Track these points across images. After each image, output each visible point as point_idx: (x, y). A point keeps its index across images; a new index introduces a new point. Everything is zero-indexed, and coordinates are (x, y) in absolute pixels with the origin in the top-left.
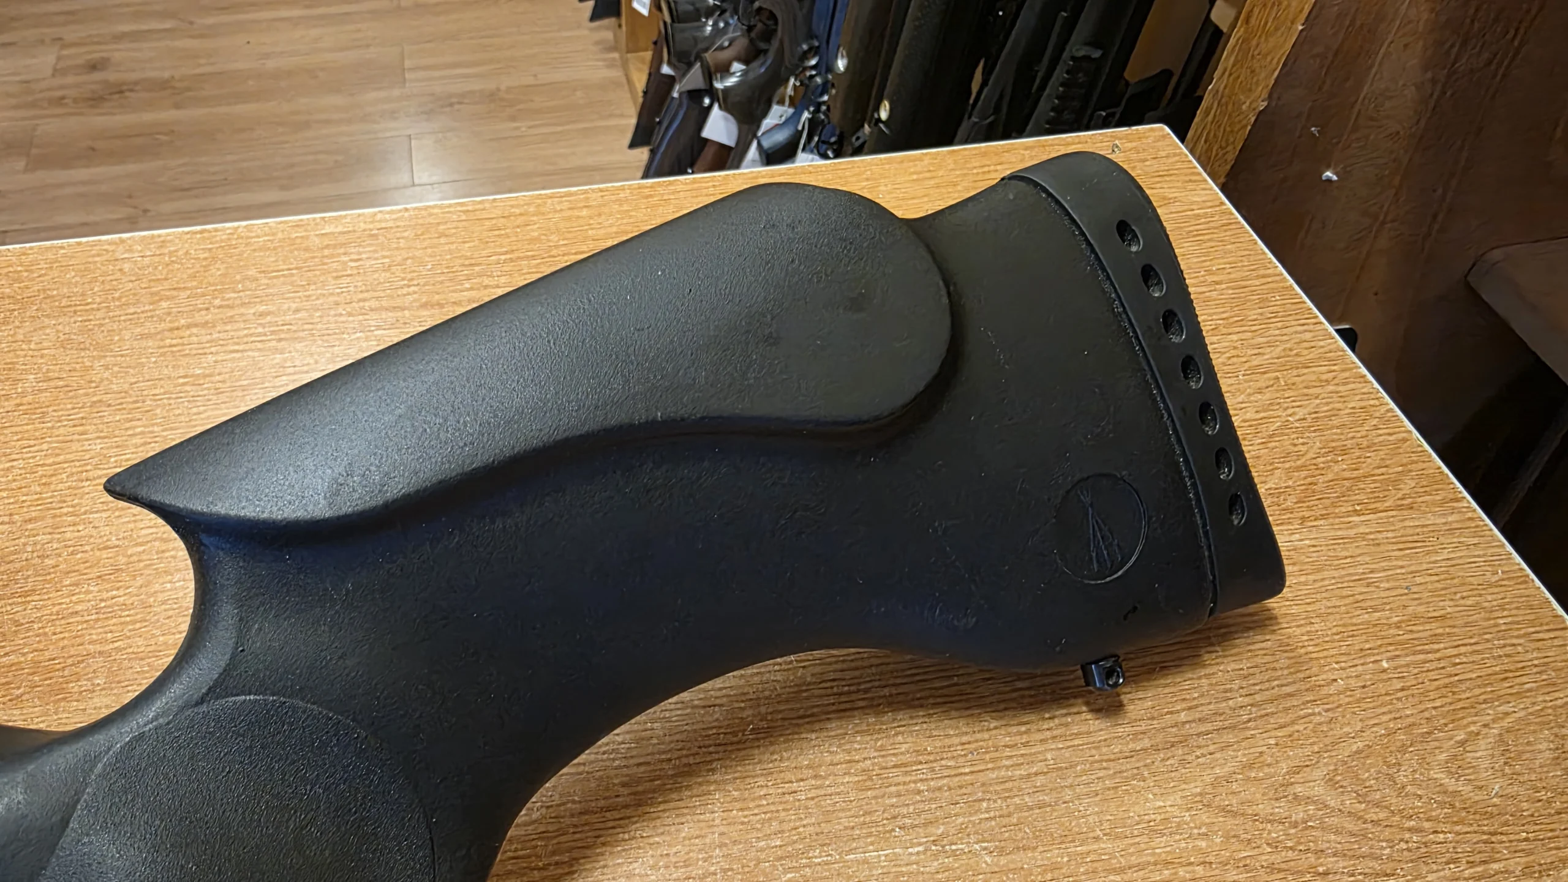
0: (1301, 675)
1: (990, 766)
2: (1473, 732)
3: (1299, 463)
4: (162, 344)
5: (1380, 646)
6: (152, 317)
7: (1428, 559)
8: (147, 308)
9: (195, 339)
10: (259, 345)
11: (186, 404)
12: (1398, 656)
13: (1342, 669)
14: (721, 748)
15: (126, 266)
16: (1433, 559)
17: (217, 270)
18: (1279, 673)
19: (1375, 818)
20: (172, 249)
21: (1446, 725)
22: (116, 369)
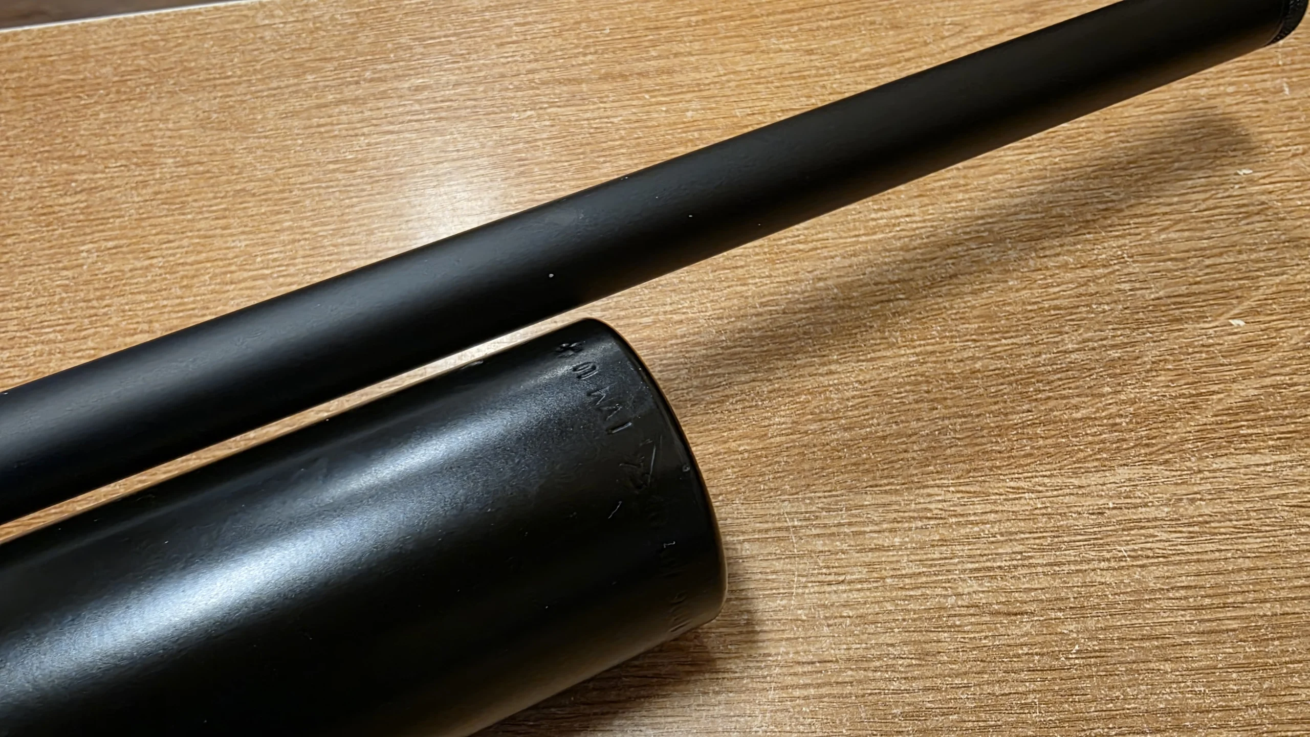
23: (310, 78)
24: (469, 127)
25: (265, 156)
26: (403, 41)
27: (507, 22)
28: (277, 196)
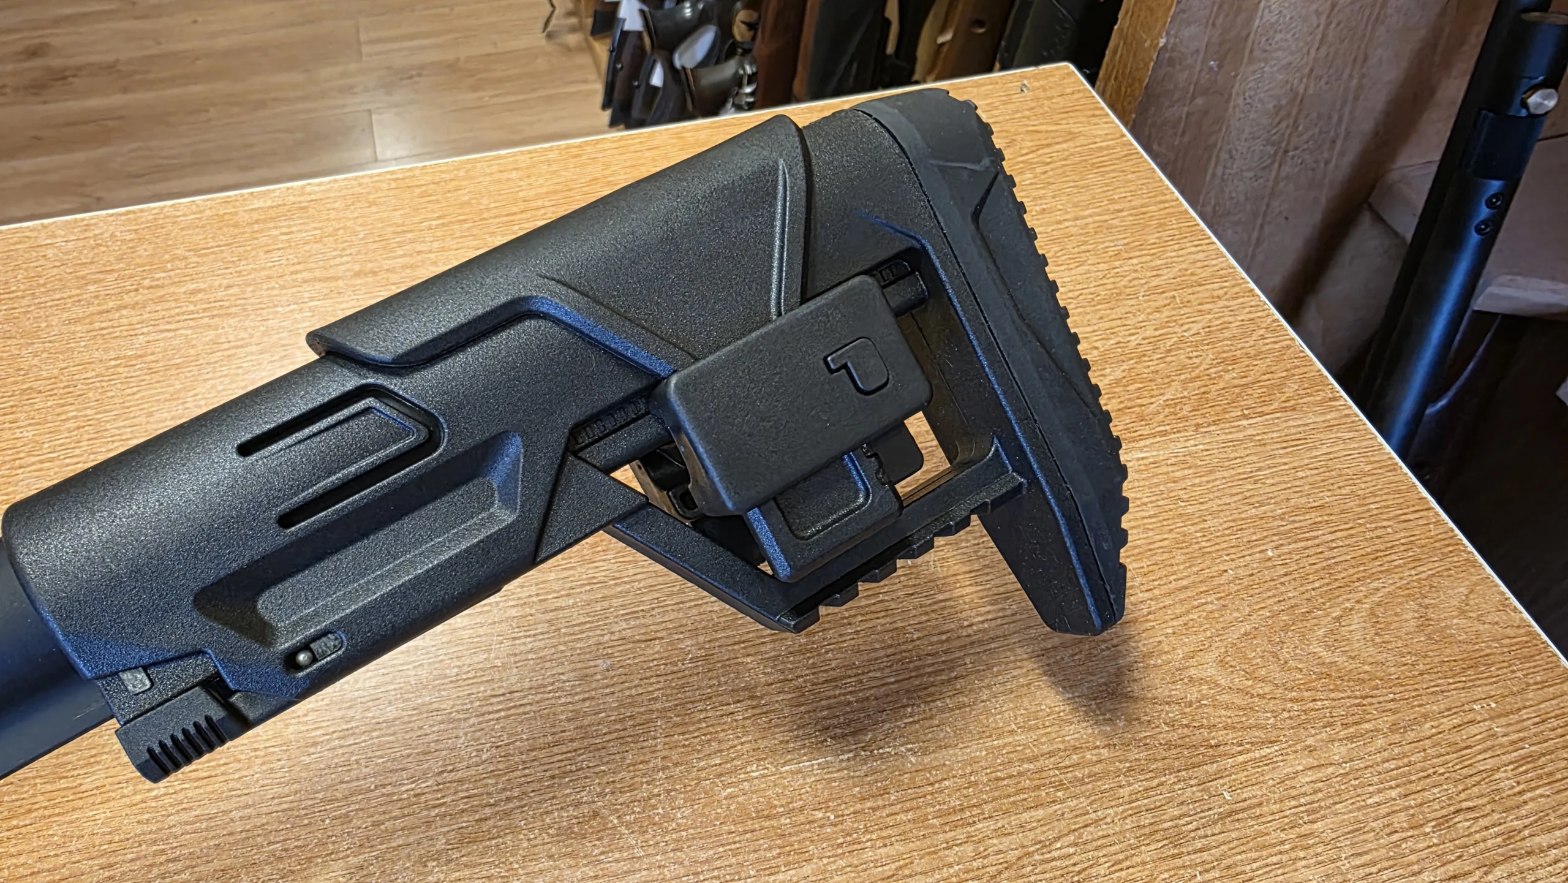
0: (1195, 569)
1: (913, 674)
2: (1346, 608)
3: (1194, 374)
4: (91, 327)
5: (1266, 537)
6: (79, 301)
7: (1309, 454)
8: (74, 292)
9: (125, 321)
10: (192, 323)
11: (119, 386)
12: (1282, 545)
13: (1233, 560)
14: (662, 679)
15: (50, 253)
16: (1315, 453)
17: (144, 251)
18: (1175, 568)
19: (1261, 692)
20: (96, 232)
21: (1324, 603)
22: (44, 355)
23: (92, 288)
24: (240, 321)
25: (49, 358)
26: (179, 252)
27: (275, 232)
28: (61, 391)
